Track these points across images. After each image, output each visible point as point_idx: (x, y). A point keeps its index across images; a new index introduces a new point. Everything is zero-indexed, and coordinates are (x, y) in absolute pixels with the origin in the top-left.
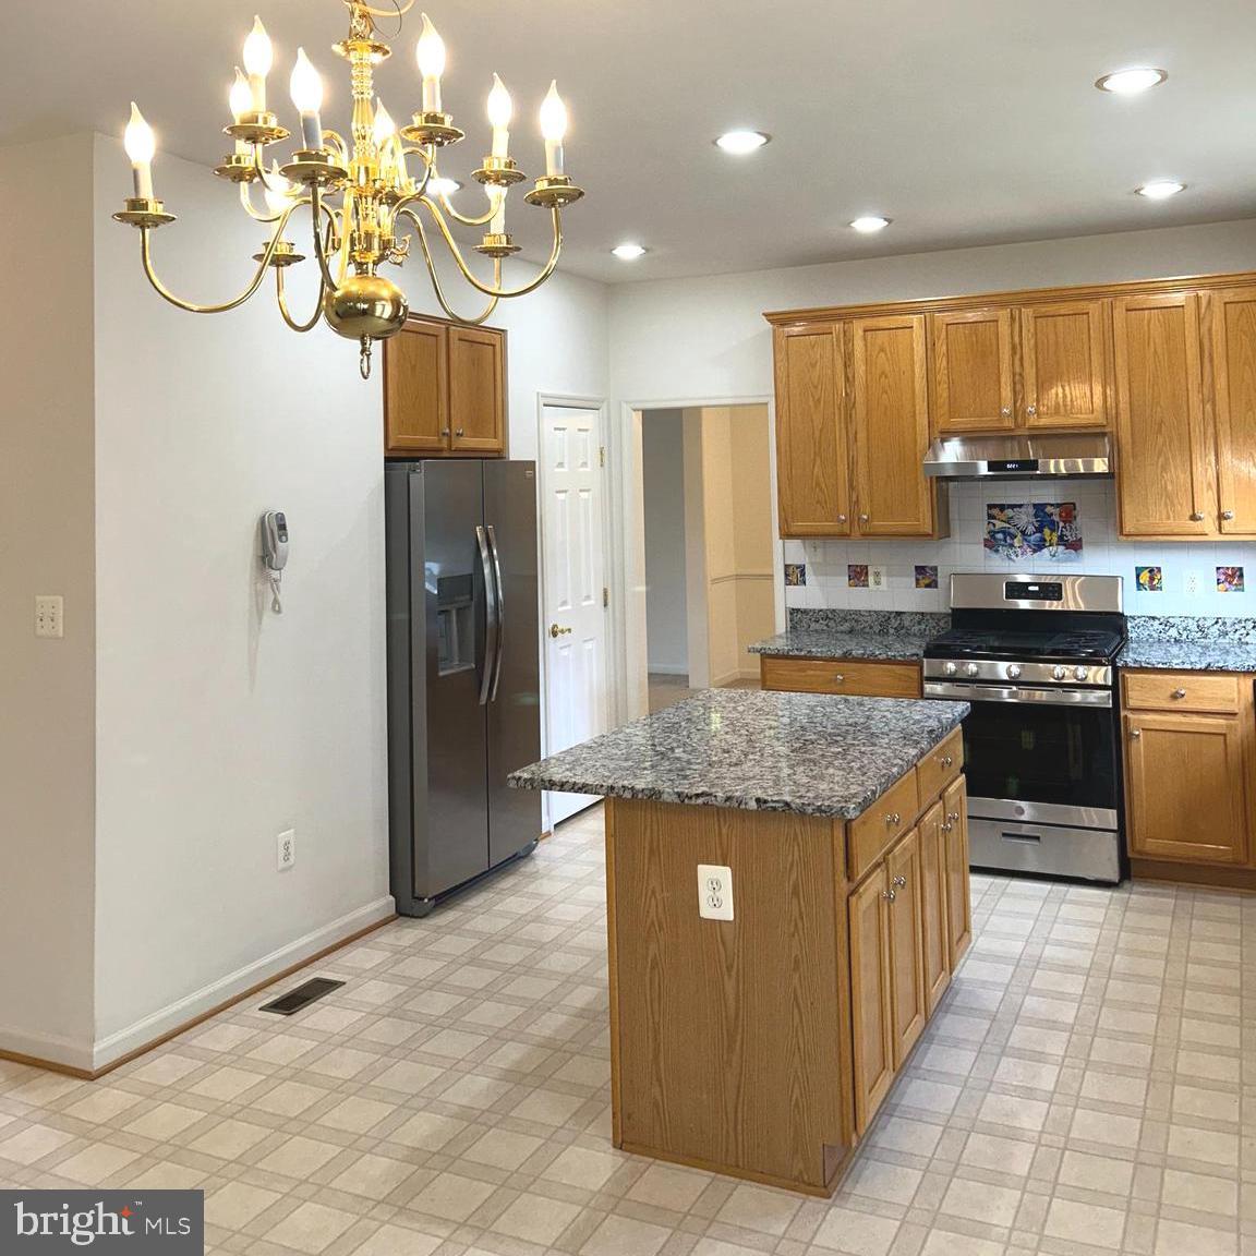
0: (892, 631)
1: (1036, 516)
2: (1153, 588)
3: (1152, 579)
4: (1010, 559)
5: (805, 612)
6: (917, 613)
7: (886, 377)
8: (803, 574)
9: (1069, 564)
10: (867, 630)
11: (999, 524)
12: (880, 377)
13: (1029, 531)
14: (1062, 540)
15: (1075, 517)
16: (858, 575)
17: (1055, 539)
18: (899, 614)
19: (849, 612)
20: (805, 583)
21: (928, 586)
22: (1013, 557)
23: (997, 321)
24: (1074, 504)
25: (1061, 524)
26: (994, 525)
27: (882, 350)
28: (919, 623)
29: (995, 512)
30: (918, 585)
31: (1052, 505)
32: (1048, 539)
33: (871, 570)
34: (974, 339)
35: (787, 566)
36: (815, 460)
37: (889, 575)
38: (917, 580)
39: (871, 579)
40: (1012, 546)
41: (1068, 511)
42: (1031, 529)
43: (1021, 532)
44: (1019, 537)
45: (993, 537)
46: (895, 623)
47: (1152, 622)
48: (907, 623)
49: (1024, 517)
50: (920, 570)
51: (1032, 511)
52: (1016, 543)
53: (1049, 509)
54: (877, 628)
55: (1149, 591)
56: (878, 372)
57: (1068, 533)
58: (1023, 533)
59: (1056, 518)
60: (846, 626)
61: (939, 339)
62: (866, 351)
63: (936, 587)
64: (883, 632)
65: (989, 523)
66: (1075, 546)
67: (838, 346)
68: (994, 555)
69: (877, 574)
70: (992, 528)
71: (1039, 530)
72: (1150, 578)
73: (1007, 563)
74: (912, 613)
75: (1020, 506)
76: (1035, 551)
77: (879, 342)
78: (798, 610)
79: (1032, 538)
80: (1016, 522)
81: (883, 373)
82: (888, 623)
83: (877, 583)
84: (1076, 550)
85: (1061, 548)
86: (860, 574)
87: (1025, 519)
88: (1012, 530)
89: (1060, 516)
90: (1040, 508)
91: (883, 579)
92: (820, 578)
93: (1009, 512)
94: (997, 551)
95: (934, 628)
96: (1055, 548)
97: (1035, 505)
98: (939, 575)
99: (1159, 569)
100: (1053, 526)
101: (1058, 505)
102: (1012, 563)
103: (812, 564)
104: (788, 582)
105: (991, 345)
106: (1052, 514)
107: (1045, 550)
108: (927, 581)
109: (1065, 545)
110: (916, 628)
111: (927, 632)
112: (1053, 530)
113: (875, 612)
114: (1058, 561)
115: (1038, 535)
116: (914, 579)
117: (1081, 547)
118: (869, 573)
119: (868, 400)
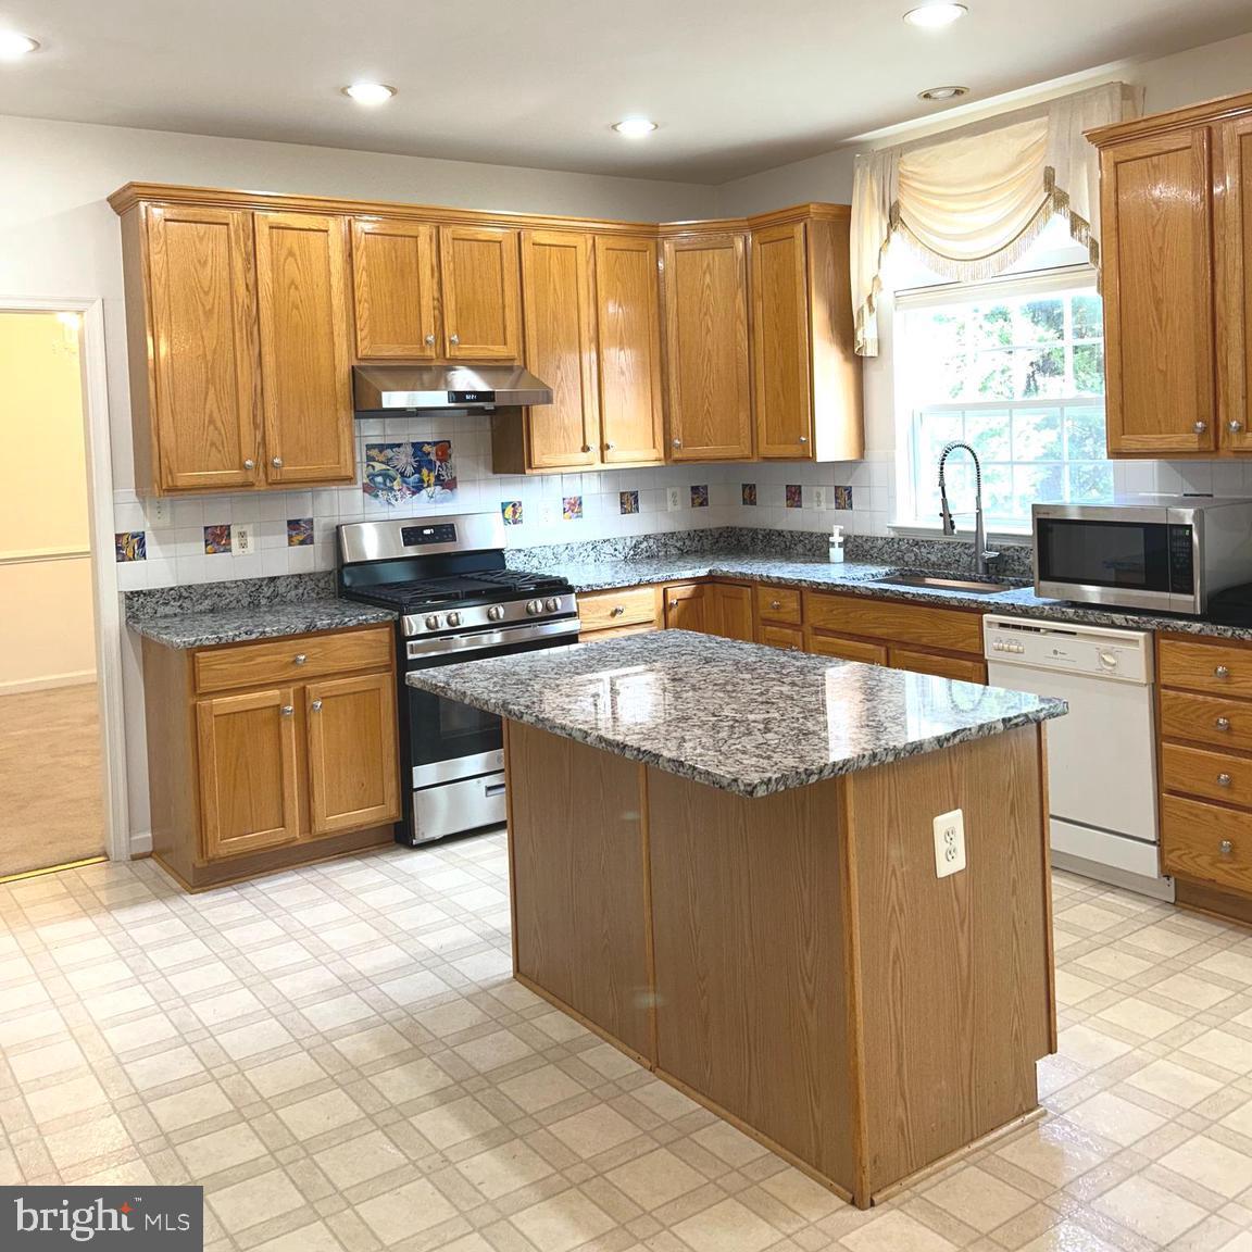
0: (263, 601)
1: (414, 456)
2: (515, 522)
3: (515, 513)
4: (390, 503)
5: (150, 594)
6: (293, 576)
7: (296, 288)
8: (142, 544)
9: (445, 504)
10: (234, 604)
11: (379, 467)
12: (289, 288)
13: (408, 473)
14: (439, 481)
15: (450, 456)
16: (217, 538)
17: (433, 480)
18: (272, 579)
19: (211, 586)
20: (144, 556)
21: (302, 543)
22: (393, 501)
23: (417, 237)
24: (449, 442)
25: (438, 463)
26: (373, 467)
27: (291, 253)
28: (296, 587)
29: (374, 453)
30: (291, 543)
31: (429, 443)
32: (426, 479)
33: (234, 531)
34: (394, 255)
35: (118, 537)
36: (207, 388)
37: (255, 535)
38: (290, 537)
39: (235, 541)
40: (391, 489)
41: (444, 448)
42: (410, 469)
43: (401, 473)
44: (399, 479)
45: (372, 480)
46: (267, 591)
47: (518, 554)
48: (282, 590)
49: (403, 457)
50: (293, 525)
51: (410, 450)
52: (396, 485)
53: (427, 448)
54: (245, 601)
55: (512, 525)
56: (287, 281)
57: (444, 473)
58: (402, 474)
59: (433, 457)
60: (207, 604)
61: (357, 249)
62: (272, 253)
63: (312, 543)
64: (254, 605)
65: (368, 465)
66: (450, 485)
67: (237, 242)
68: (373, 501)
69: (242, 535)
70: (371, 471)
71: (418, 470)
72: (512, 512)
73: (386, 508)
74: (288, 577)
75: (399, 445)
76: (414, 493)
77: (287, 244)
78: (139, 593)
79: (412, 478)
80: (396, 463)
81: (293, 283)
82: (261, 594)
83: (243, 546)
84: (451, 490)
85: (438, 488)
86: (221, 536)
87: (405, 459)
88: (392, 472)
89: (437, 455)
90: (417, 446)
91: (250, 540)
92: (164, 547)
93: (389, 453)
94: (377, 496)
95: (313, 589)
96: (433, 488)
97: (414, 445)
98: (315, 528)
99: (520, 503)
100: (430, 465)
101: (435, 443)
102: (391, 507)
103: (155, 529)
104: (121, 558)
105: (410, 262)
106: (429, 454)
107: (424, 492)
108: (301, 538)
109: (441, 485)
110: (293, 593)
111: (306, 596)
112: (430, 471)
113: (243, 581)
114: (436, 502)
115: (416, 475)
116: (285, 538)
117: (456, 487)
118: (232, 535)
119: (275, 315)
